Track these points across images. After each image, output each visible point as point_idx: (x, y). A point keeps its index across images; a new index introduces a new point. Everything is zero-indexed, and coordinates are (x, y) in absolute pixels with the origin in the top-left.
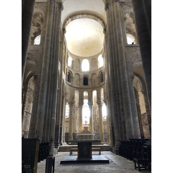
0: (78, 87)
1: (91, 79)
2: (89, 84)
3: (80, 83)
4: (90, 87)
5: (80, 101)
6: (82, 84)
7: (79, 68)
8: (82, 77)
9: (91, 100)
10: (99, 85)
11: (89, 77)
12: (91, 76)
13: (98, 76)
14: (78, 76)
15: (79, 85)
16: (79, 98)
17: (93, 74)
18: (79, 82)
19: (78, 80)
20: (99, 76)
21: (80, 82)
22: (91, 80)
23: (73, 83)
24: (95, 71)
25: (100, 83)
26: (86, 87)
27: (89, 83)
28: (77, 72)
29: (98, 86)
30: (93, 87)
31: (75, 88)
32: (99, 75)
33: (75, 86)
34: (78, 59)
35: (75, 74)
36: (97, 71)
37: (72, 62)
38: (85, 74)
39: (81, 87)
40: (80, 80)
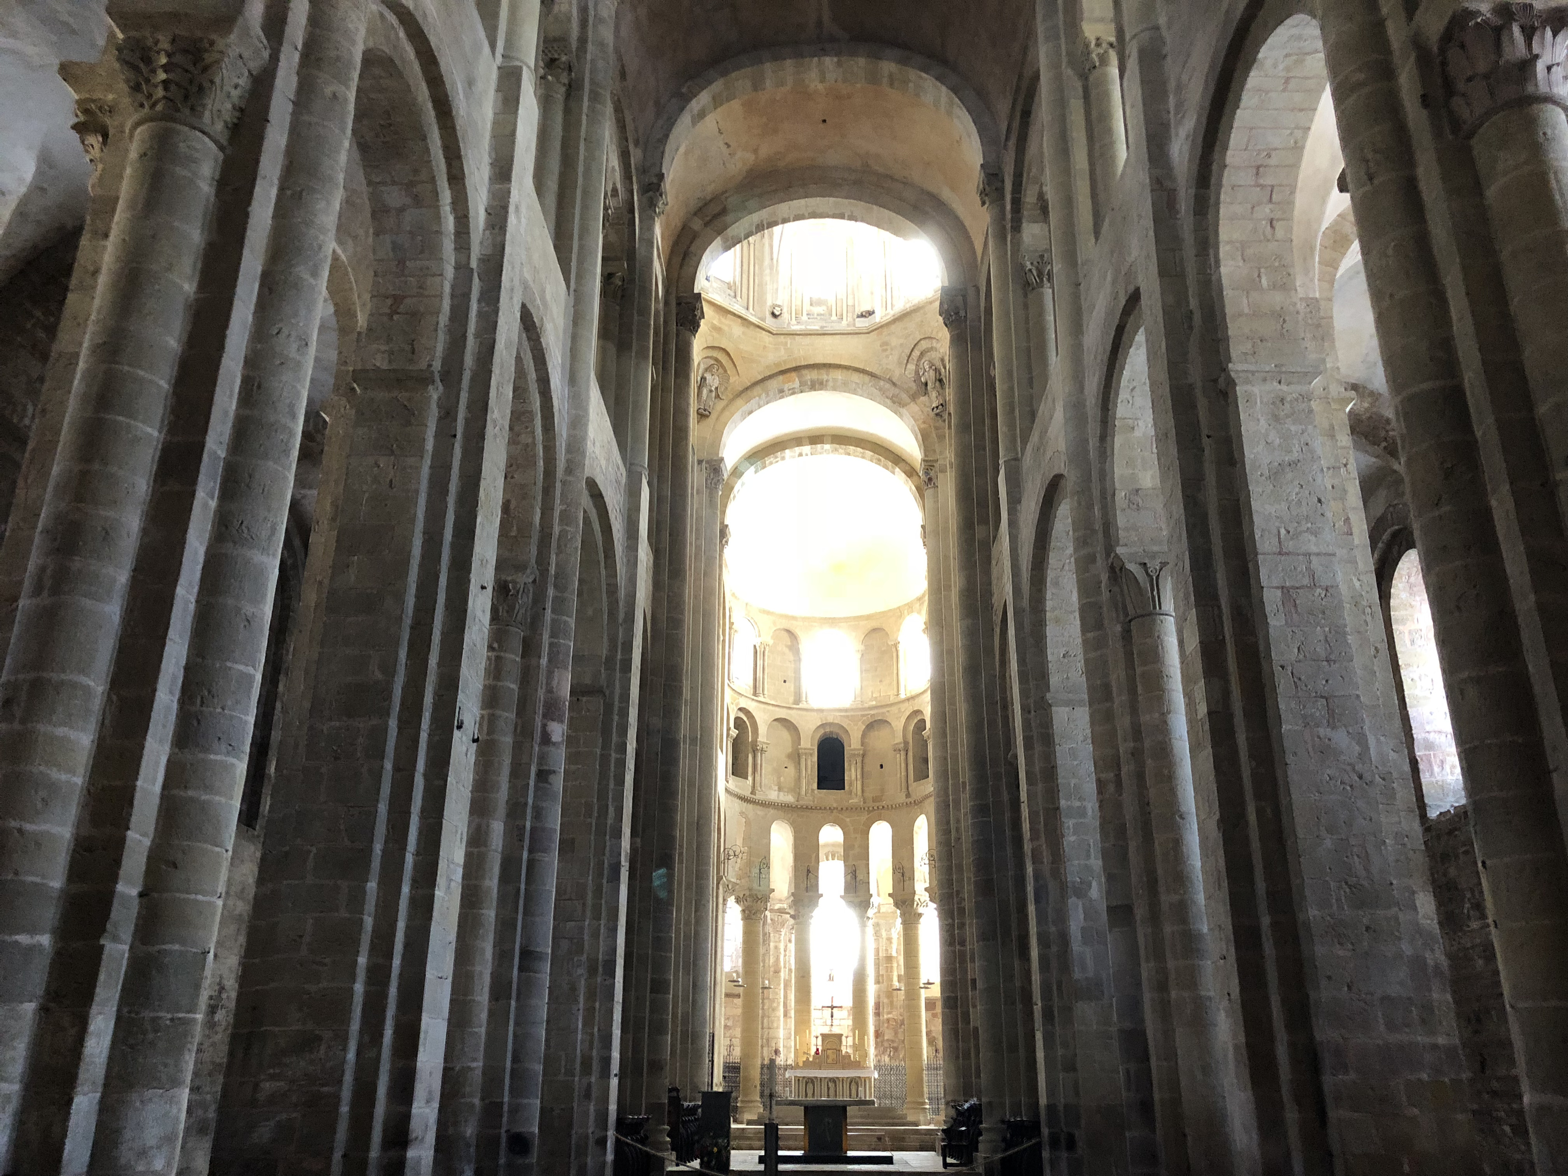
0: (789, 798)
1: (863, 756)
2: (851, 784)
3: (798, 779)
4: (854, 801)
5: (797, 886)
6: (808, 784)
7: (790, 686)
8: (809, 744)
9: (860, 877)
10: (908, 795)
11: (853, 744)
12: (864, 735)
13: (899, 739)
14: (785, 735)
15: (796, 789)
16: (796, 868)
17: (875, 724)
18: (791, 771)
19: (789, 756)
20: (906, 743)
21: (799, 771)
22: (859, 760)
23: (758, 778)
24: (882, 707)
25: (913, 785)
26: (831, 797)
27: (851, 774)
28: (782, 714)
29: (902, 798)
30: (874, 800)
31: (772, 811)
32: (904, 736)
33: (773, 795)
34: (788, 631)
35: (770, 726)
36: (894, 709)
37: (756, 652)
38: (831, 724)
39: (807, 801)
40: (796, 756)
